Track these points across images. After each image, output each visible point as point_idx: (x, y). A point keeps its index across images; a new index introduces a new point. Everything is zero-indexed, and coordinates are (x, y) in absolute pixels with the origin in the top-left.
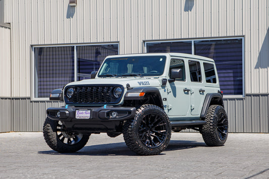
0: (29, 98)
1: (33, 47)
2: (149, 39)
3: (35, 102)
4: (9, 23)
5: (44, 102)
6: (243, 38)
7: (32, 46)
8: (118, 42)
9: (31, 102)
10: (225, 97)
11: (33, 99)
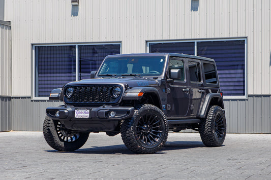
0: (30, 98)
1: (34, 46)
2: (152, 39)
3: (35, 101)
4: (10, 22)
5: (45, 101)
6: (245, 39)
7: (32, 45)
8: (121, 42)
9: (32, 101)
10: (225, 97)
11: (34, 98)
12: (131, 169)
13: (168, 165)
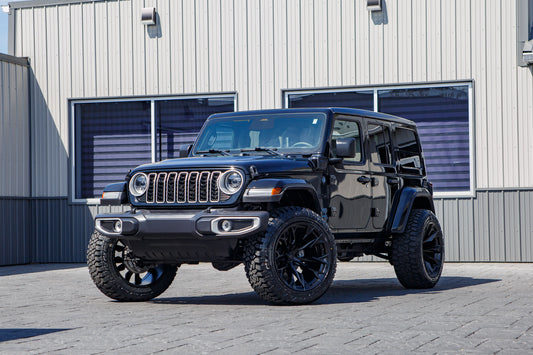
0: (65, 200)
1: (73, 102)
4: (27, 59)
6: (470, 84)
7: (70, 101)
8: (235, 93)
9: (70, 206)
10: (436, 194)
11: (74, 200)
12: (247, 338)
13: (325, 330)
